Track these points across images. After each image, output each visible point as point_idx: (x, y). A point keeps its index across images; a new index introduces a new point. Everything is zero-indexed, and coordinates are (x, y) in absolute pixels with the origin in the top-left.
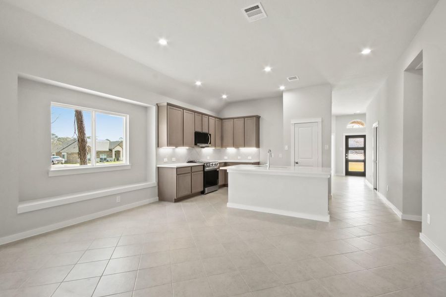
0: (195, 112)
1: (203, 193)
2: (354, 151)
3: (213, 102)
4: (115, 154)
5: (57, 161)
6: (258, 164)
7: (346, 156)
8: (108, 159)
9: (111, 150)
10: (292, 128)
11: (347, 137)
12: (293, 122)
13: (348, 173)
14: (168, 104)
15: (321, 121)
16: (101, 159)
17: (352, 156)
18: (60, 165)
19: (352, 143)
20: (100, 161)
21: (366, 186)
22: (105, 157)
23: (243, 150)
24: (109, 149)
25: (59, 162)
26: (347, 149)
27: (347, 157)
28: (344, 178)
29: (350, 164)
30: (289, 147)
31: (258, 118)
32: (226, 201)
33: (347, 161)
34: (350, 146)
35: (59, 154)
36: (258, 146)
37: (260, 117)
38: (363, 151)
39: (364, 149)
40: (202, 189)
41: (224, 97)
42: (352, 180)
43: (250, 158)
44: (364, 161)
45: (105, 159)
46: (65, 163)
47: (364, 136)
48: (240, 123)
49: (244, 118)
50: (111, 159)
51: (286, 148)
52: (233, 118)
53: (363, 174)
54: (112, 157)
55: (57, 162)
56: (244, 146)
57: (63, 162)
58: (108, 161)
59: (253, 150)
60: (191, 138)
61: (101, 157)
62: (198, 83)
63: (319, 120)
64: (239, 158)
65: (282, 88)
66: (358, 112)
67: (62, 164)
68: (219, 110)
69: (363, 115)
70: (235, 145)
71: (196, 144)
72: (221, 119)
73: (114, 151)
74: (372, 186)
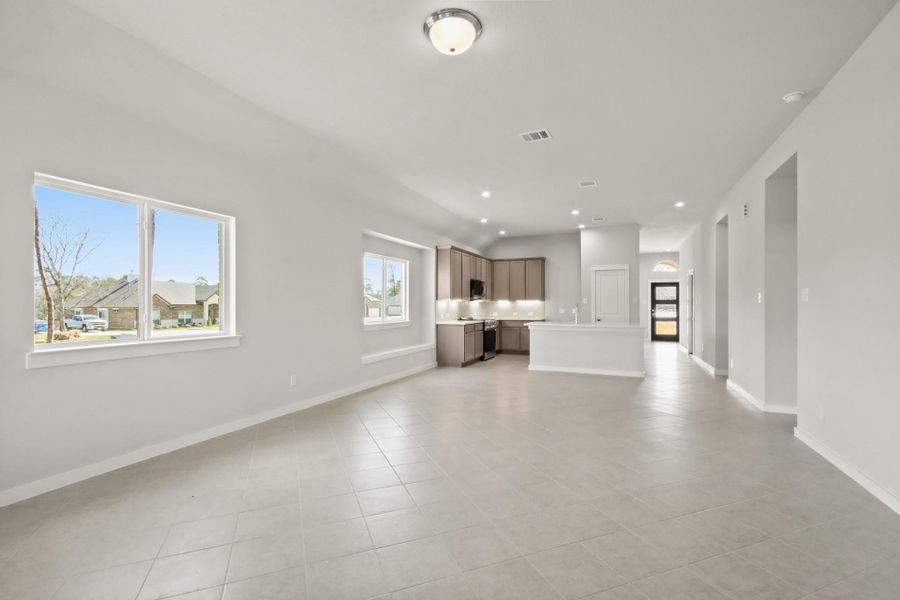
0: (472, 254)
1: (482, 359)
2: (662, 305)
3: (485, 239)
4: (209, 311)
5: (94, 324)
6: (543, 321)
7: (652, 312)
8: (194, 321)
9: (200, 303)
10: (593, 275)
11: (654, 286)
12: (594, 268)
13: (655, 338)
14: (453, 248)
15: (628, 268)
16: (181, 321)
17: (660, 312)
18: (99, 333)
19: (663, 293)
20: (180, 325)
21: (679, 352)
22: (189, 316)
23: (522, 303)
24: (197, 302)
25: (99, 327)
26: (654, 302)
27: (653, 314)
28: (651, 344)
29: (657, 323)
30: (589, 301)
31: (543, 260)
32: (528, 361)
33: (654, 320)
34: (657, 298)
35: (89, 310)
36: (543, 298)
37: (546, 259)
38: (675, 306)
39: (676, 302)
40: (481, 354)
41: (502, 233)
42: (660, 346)
43: (530, 314)
44: (677, 319)
45: (189, 321)
46: (109, 329)
47: (676, 284)
48: (518, 269)
49: (525, 260)
50: (201, 320)
51: (584, 301)
52: (509, 260)
53: (675, 339)
54: (202, 316)
55: (93, 327)
56: (525, 298)
57: (106, 326)
58: (194, 325)
59: (535, 304)
60: (467, 287)
61: (180, 316)
63: (626, 267)
64: (515, 314)
66: (668, 250)
67: (103, 330)
68: (487, 248)
69: (674, 255)
70: (512, 297)
71: (471, 296)
72: (492, 261)
73: (206, 305)
74: (686, 351)
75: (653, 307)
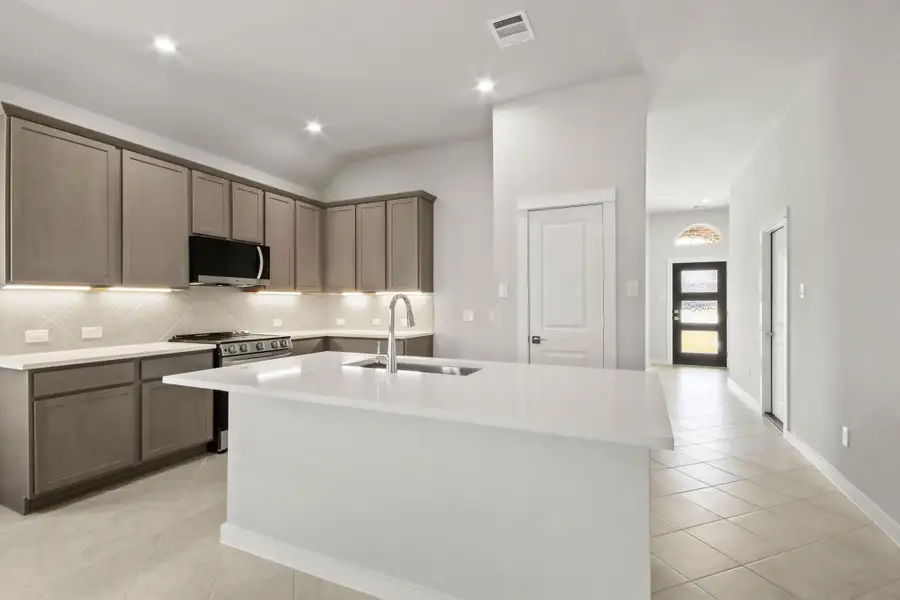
0: (192, 167)
2: (693, 302)
7: (674, 315)
10: (522, 223)
11: (678, 269)
12: (525, 204)
13: (681, 359)
14: (14, 113)
15: (612, 197)
17: (689, 314)
19: (693, 281)
26: (679, 297)
27: (676, 318)
28: (672, 371)
29: (685, 334)
30: (514, 290)
33: (678, 328)
34: (685, 290)
36: (427, 284)
37: (434, 198)
38: (718, 302)
39: (721, 296)
41: (314, 128)
42: (689, 375)
44: (722, 328)
47: (721, 266)
48: (372, 215)
49: (386, 199)
51: (502, 291)
52: (356, 203)
53: (719, 361)
56: (386, 288)
59: (413, 298)
62: (165, 45)
63: (608, 195)
64: (376, 321)
65: (485, 86)
66: (706, 201)
69: (720, 213)
70: (360, 284)
71: (193, 278)
72: (323, 207)
74: (757, 407)
75: (677, 305)
